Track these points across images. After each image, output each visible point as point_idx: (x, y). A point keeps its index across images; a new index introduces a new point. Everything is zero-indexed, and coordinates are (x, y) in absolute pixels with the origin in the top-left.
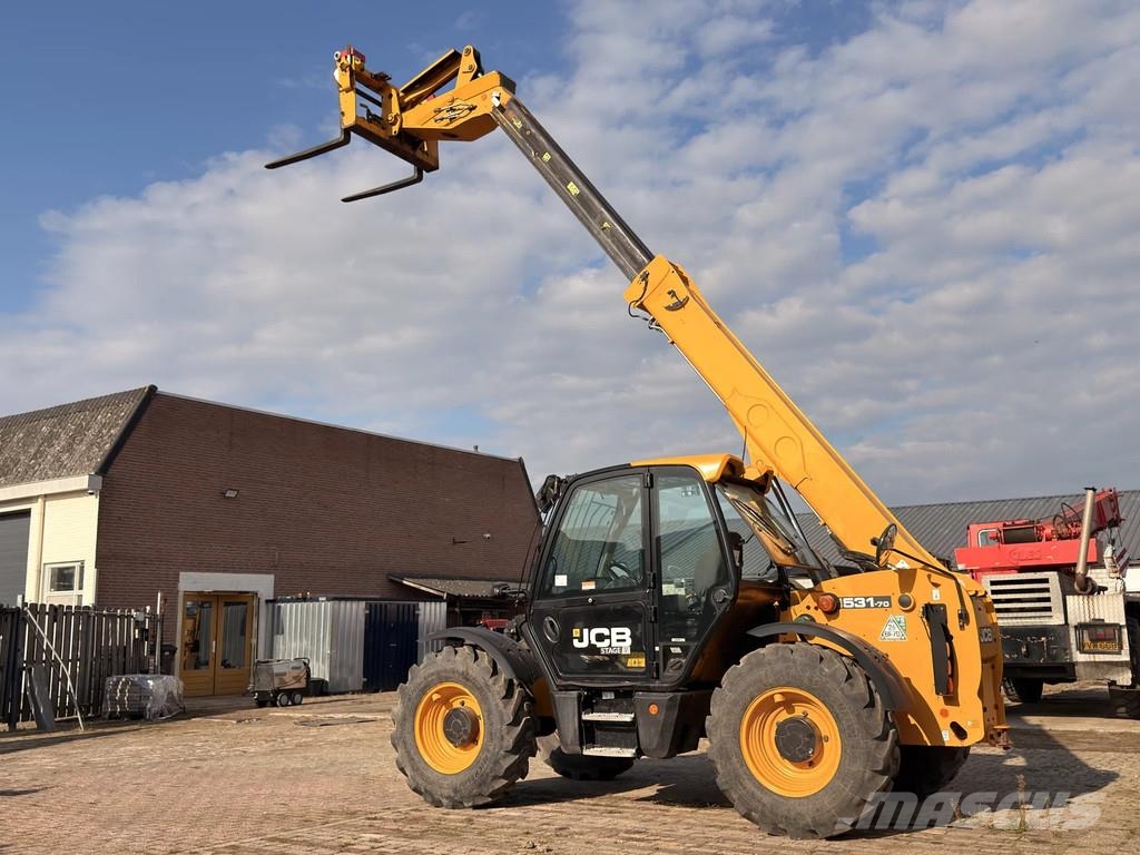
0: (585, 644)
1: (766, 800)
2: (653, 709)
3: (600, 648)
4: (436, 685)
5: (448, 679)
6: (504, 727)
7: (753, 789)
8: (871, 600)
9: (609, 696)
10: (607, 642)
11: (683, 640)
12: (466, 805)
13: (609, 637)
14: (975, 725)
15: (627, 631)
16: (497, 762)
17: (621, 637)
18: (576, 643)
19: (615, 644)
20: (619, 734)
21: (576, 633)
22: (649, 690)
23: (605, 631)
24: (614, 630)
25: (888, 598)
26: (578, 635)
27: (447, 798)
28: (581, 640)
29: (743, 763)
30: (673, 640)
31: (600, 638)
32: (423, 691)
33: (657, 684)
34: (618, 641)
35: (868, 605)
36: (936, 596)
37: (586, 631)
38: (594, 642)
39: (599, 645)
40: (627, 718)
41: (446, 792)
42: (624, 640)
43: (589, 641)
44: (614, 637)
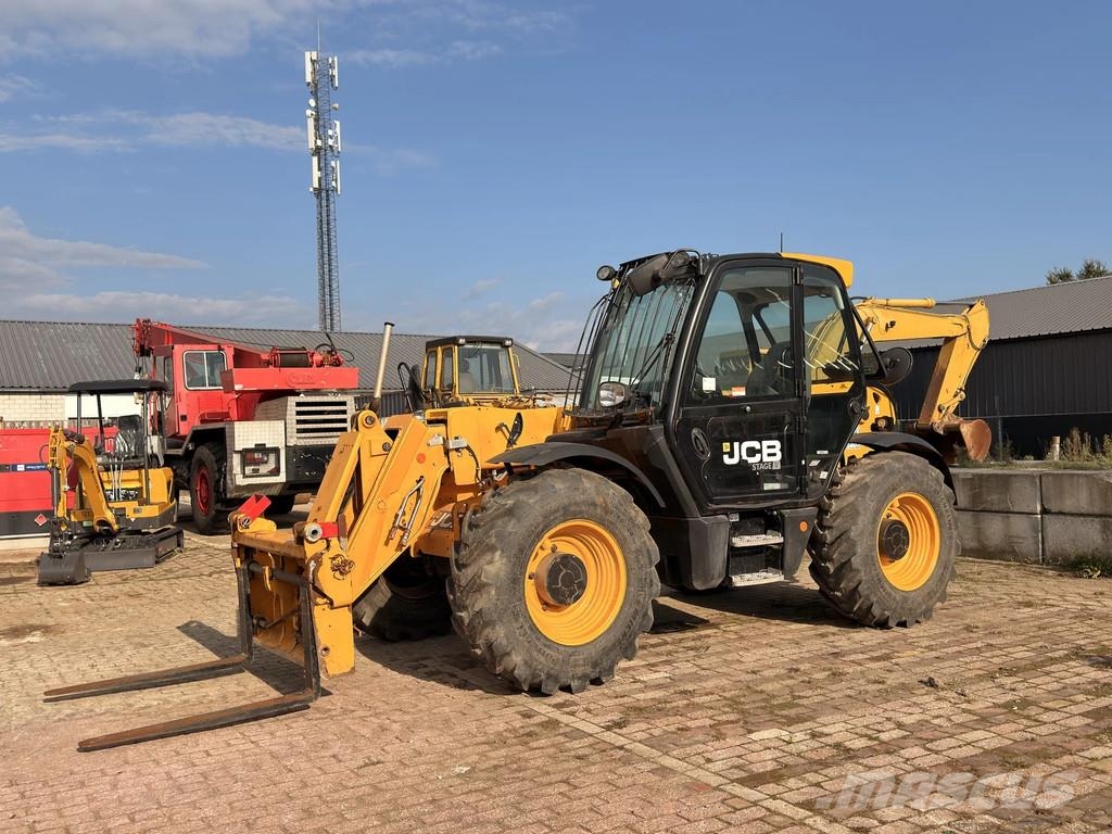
0: (735, 461)
2: (803, 527)
3: (750, 464)
9: (737, 518)
10: (758, 457)
11: (826, 452)
13: (760, 451)
15: (777, 444)
17: (772, 451)
18: (727, 460)
19: (765, 458)
21: (726, 447)
22: (796, 507)
23: (756, 444)
24: (765, 443)
26: (729, 450)
28: (731, 455)
29: (880, 568)
30: (818, 452)
31: (752, 452)
33: (802, 499)
34: (769, 455)
37: (736, 445)
38: (745, 457)
39: (751, 460)
40: (776, 540)
41: (580, 671)
42: (774, 455)
43: (741, 456)
44: (765, 451)
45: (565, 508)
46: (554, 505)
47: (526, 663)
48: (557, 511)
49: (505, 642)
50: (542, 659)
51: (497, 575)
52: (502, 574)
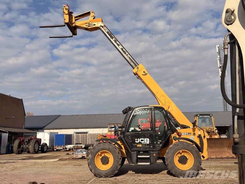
0: (138, 142)
1: (180, 171)
2: (154, 155)
3: (142, 143)
4: (101, 151)
5: (104, 150)
6: (119, 159)
7: (177, 169)
8: (187, 133)
9: (142, 152)
10: (143, 141)
11: (161, 141)
12: (109, 177)
13: (144, 140)
14: (206, 156)
16: (117, 167)
18: (136, 142)
19: (145, 142)
20: (144, 160)
21: (136, 139)
22: (153, 151)
23: (143, 139)
24: (145, 139)
25: (191, 133)
27: (104, 176)
28: (137, 141)
29: (175, 164)
30: (158, 141)
31: (142, 140)
32: (97, 152)
33: (155, 150)
34: (146, 141)
35: (187, 134)
36: (199, 133)
37: (138, 139)
38: (140, 141)
39: (142, 142)
40: (148, 156)
41: (104, 174)
42: (148, 141)
43: (139, 141)
44: (145, 140)
45: (102, 148)
46: (100, 148)
47: (94, 172)
48: (100, 149)
49: (91, 168)
50: (97, 171)
51: (90, 158)
52: (91, 158)
